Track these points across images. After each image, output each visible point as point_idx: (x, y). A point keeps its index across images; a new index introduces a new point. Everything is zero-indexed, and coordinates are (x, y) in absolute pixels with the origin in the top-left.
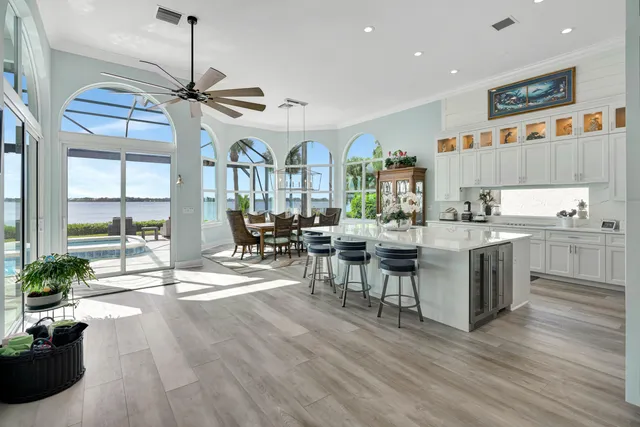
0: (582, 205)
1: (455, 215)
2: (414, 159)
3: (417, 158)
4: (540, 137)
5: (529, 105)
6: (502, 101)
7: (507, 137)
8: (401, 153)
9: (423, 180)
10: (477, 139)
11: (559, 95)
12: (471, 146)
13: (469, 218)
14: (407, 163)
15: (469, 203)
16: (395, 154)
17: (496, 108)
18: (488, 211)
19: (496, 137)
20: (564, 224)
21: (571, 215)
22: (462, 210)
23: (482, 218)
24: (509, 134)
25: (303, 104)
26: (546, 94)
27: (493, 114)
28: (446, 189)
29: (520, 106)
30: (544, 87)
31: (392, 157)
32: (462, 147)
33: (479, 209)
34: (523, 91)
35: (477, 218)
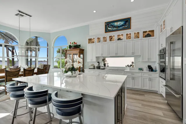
0: (133, 63)
1: (94, 67)
2: (80, 46)
4: (121, 40)
5: (118, 29)
6: (109, 26)
7: (111, 39)
8: (75, 43)
9: (83, 54)
10: (102, 39)
11: (126, 26)
12: (99, 42)
13: (99, 68)
14: (77, 47)
15: (98, 62)
16: (73, 43)
17: (107, 29)
18: (105, 65)
19: (108, 39)
20: (128, 69)
21: (130, 66)
22: (96, 65)
23: (103, 68)
24: (112, 38)
25: (30, 16)
26: (123, 25)
27: (107, 31)
28: (91, 57)
29: (115, 29)
30: (122, 23)
31: (71, 45)
32: (96, 42)
33: (102, 65)
34: (116, 24)
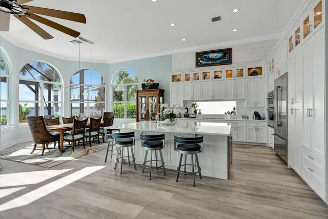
0: (234, 109)
2: (158, 84)
3: (160, 84)
4: (219, 78)
5: (214, 62)
6: (202, 58)
7: (205, 76)
8: (151, 80)
9: (163, 96)
10: (191, 76)
11: (226, 60)
12: (188, 80)
13: (187, 116)
14: (155, 86)
15: (186, 108)
16: (148, 81)
17: (199, 62)
18: (195, 112)
19: (201, 76)
20: (228, 117)
21: (231, 113)
22: (184, 112)
23: (194, 116)
24: (206, 75)
26: (220, 58)
27: (198, 65)
28: (175, 102)
29: (210, 62)
30: (220, 55)
31: (145, 83)
32: (184, 80)
33: (191, 112)
34: (211, 56)
35: (192, 116)
